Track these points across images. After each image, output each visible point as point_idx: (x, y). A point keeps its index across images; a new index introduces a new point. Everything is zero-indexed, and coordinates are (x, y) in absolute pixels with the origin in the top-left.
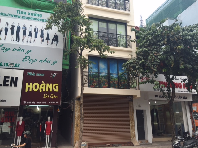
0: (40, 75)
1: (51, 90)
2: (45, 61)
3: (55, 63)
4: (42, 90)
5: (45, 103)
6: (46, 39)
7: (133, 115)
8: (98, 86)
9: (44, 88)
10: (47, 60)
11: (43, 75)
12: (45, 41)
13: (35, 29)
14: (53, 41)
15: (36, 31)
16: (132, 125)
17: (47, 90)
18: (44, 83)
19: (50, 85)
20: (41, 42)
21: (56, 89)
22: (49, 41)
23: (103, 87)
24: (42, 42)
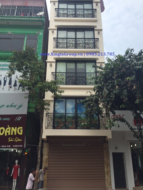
0: (6, 119)
1: (15, 134)
2: (11, 106)
3: (21, 107)
4: (7, 133)
5: (10, 146)
6: (14, 86)
7: (108, 159)
8: (64, 128)
9: (9, 132)
10: (13, 105)
11: (8, 119)
12: (13, 87)
13: (4, 78)
14: (20, 87)
15: (5, 79)
16: (108, 171)
17: (12, 134)
18: (9, 127)
19: (15, 129)
20: (8, 88)
21: (20, 132)
22: (16, 87)
23: (70, 128)
24: (10, 89)
